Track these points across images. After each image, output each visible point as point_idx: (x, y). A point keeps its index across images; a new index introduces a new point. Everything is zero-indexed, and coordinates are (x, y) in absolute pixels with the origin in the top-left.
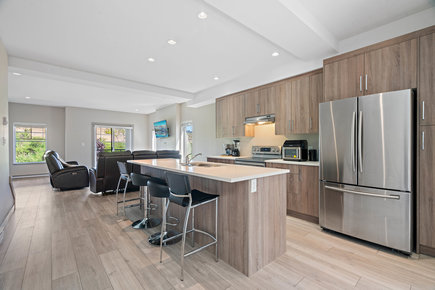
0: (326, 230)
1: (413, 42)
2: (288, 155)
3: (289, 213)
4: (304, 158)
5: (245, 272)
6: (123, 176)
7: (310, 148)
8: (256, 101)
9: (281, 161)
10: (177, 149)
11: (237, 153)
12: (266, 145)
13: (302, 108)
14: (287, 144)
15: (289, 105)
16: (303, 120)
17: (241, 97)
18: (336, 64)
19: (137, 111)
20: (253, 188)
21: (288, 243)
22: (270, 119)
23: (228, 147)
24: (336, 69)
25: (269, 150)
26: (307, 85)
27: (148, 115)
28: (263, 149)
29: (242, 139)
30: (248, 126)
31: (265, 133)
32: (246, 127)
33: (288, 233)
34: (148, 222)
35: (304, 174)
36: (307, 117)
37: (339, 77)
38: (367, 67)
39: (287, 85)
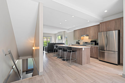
0: (100, 60)
1: (119, 20)
2: (92, 44)
3: (91, 57)
4: (95, 45)
5: (82, 65)
6: (55, 48)
7: (97, 42)
8: (84, 31)
9: (90, 45)
10: (63, 42)
11: (79, 43)
12: (87, 42)
13: (95, 33)
14: (91, 41)
15: (92, 32)
16: (95, 36)
17: (80, 30)
18: (102, 24)
19: (53, 33)
20: (83, 50)
21: (90, 62)
22: (87, 36)
23: (77, 42)
24: (102, 25)
25: (87, 43)
26: (96, 28)
27: (55, 34)
28: (85, 43)
29: (80, 40)
30: (82, 37)
31: (86, 39)
32: (81, 37)
33: (91, 60)
34: (61, 57)
35: (95, 48)
36: (96, 35)
37: (103, 27)
38: (109, 25)
39: (92, 28)
